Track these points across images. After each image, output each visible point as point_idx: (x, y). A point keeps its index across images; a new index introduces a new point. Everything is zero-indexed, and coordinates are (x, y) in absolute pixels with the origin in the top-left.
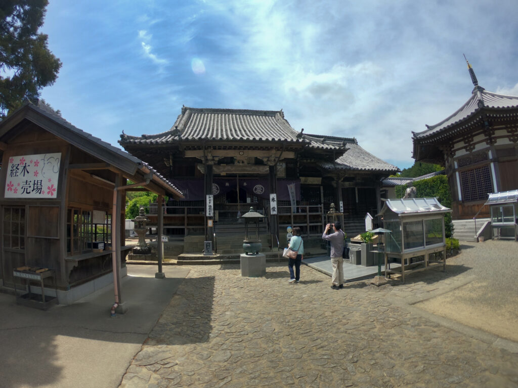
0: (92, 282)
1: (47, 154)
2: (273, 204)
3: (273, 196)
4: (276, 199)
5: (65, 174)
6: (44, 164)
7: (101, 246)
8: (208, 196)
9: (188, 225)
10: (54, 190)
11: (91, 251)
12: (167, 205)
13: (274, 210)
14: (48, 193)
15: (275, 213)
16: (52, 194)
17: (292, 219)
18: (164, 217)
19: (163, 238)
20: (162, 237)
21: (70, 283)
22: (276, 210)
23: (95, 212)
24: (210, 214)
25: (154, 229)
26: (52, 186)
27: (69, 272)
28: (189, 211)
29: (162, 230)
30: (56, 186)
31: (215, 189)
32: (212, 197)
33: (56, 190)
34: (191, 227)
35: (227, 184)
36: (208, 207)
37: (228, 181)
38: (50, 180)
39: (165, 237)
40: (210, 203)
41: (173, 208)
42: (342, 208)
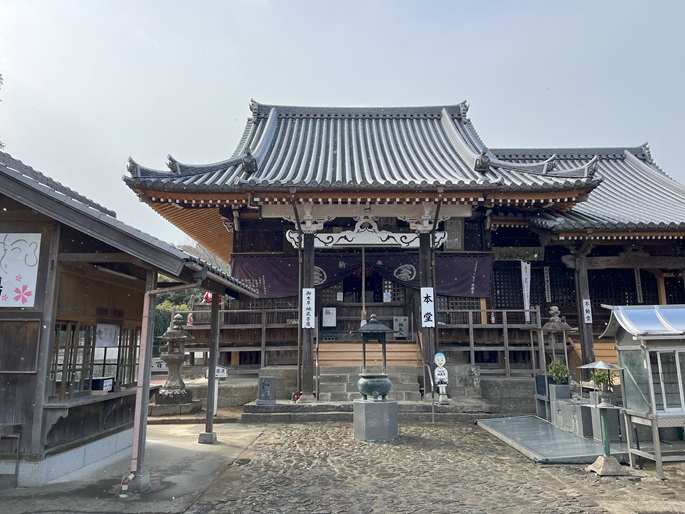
0: (82, 449)
1: (10, 235)
2: (427, 308)
3: (427, 291)
4: (432, 299)
5: (52, 269)
6: (5, 250)
7: (108, 385)
8: (305, 290)
9: (267, 344)
10: (29, 294)
11: (88, 394)
12: (226, 308)
13: (428, 320)
14: (17, 299)
15: (431, 324)
16: (24, 300)
17: (472, 337)
18: (221, 331)
19: (218, 371)
20: (217, 368)
21: (46, 447)
22: (432, 318)
23: (100, 327)
24: (308, 324)
25: (199, 355)
26: (25, 288)
27: (49, 428)
28: (271, 318)
29: (218, 355)
30: (32, 288)
31: (318, 276)
32: (313, 291)
33: (34, 293)
34: (273, 349)
35: (342, 265)
36: (304, 312)
37: (344, 259)
38: (19, 278)
39: (221, 369)
40: (309, 303)
41: (240, 313)
42: (590, 315)
